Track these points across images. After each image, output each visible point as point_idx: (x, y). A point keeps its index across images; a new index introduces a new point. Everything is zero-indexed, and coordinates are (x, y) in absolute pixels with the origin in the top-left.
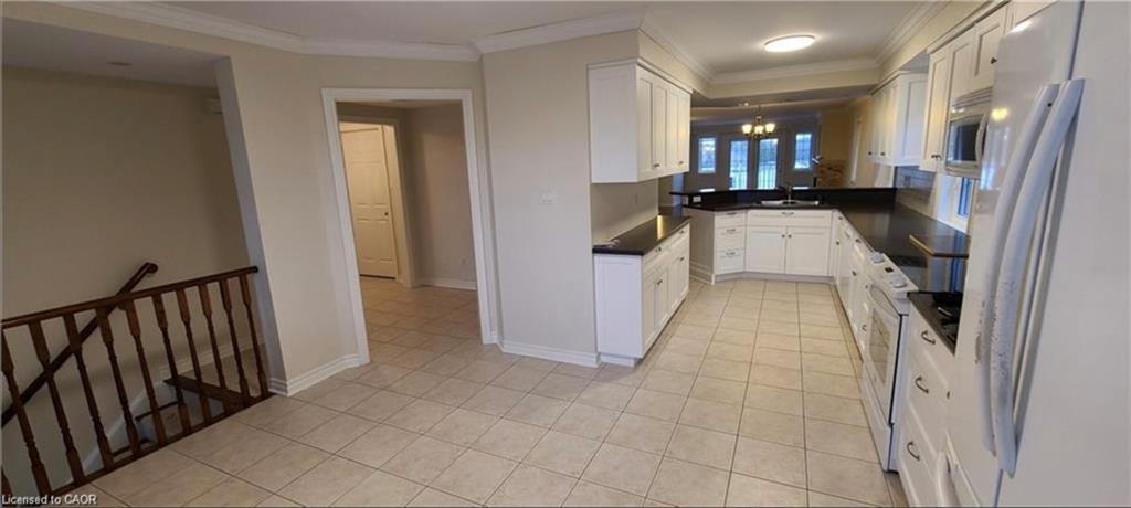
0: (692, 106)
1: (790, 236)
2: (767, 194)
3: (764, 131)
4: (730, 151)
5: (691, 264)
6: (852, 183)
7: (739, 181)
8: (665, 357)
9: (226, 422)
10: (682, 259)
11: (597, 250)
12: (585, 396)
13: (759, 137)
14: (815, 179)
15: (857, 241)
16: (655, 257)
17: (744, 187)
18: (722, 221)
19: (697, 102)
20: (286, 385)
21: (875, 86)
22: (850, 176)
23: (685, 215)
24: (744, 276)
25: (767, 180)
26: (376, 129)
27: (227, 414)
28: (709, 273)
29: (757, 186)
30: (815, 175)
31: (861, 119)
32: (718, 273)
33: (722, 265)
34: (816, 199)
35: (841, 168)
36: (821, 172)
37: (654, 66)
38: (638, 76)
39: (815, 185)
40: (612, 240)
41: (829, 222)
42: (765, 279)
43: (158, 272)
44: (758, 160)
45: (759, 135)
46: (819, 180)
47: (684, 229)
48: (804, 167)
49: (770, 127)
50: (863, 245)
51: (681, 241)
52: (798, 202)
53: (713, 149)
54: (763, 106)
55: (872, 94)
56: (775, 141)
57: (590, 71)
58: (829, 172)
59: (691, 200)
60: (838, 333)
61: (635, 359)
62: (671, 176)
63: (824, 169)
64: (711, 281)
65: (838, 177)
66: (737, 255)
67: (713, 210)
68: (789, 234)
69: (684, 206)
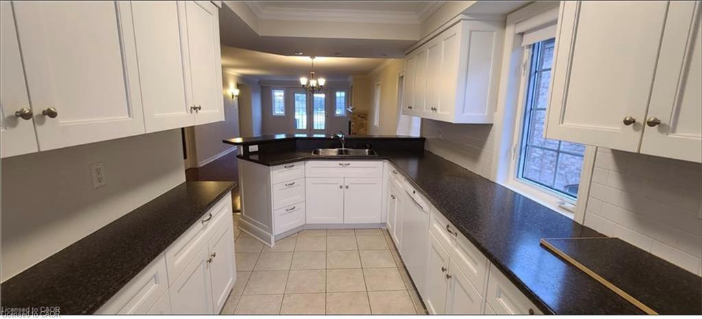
1: (347, 187)
3: (317, 84)
4: (294, 101)
6: (375, 127)
13: (313, 90)
14: (350, 123)
18: (279, 175)
22: (373, 122)
24: (306, 228)
25: (319, 122)
28: (268, 233)
29: (313, 133)
30: (349, 119)
31: (379, 83)
32: (276, 234)
33: (281, 223)
34: (366, 148)
35: (361, 116)
36: (354, 118)
42: (326, 230)
44: (313, 108)
45: (313, 87)
46: (352, 123)
48: (342, 114)
49: (322, 82)
52: (351, 150)
53: (283, 98)
55: (407, 54)
56: (324, 95)
58: (359, 118)
59: (246, 150)
63: (355, 116)
64: (270, 244)
65: (365, 121)
66: (299, 209)
67: (269, 165)
68: (346, 185)
69: (239, 157)
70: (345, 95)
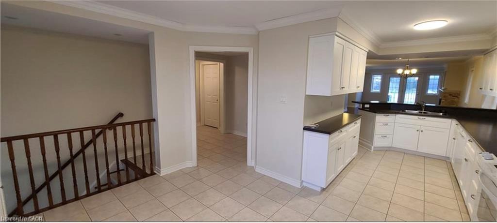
0: (367, 58)
1: (422, 131)
2: (410, 107)
3: (410, 73)
4: (389, 82)
5: (359, 139)
6: (465, 103)
7: (393, 98)
8: (339, 189)
9: (135, 183)
10: (355, 137)
11: (306, 129)
12: (291, 203)
13: (407, 76)
14: (440, 100)
15: (469, 140)
16: (338, 135)
17: (396, 101)
18: (380, 119)
19: (370, 56)
20: (160, 171)
21: (487, 50)
22: (464, 100)
23: (360, 114)
24: (391, 149)
25: (410, 98)
26: (217, 64)
27: (136, 179)
28: (370, 145)
29: (404, 102)
30: (440, 98)
31: (474, 69)
33: (378, 141)
34: (441, 112)
35: (458, 95)
36: (445, 97)
37: (345, 36)
38: (335, 42)
39: (440, 104)
40: (315, 124)
41: (449, 126)
42: (404, 152)
43: (123, 117)
44: (405, 87)
45: (407, 75)
46: (443, 101)
47: (357, 122)
48: (434, 93)
49: (414, 71)
50: (474, 143)
51: (355, 128)
52: (429, 112)
53: (380, 81)
54: (410, 60)
55: (485, 55)
56: (417, 78)
57: (310, 39)
58: (450, 97)
59: (363, 106)
60: (451, 193)
61: (321, 188)
62: (356, 93)
63: (447, 95)
64: (371, 150)
65: (456, 100)
66: (388, 138)
67: (376, 113)
68: (421, 130)
69: (359, 109)
70: (440, 77)
